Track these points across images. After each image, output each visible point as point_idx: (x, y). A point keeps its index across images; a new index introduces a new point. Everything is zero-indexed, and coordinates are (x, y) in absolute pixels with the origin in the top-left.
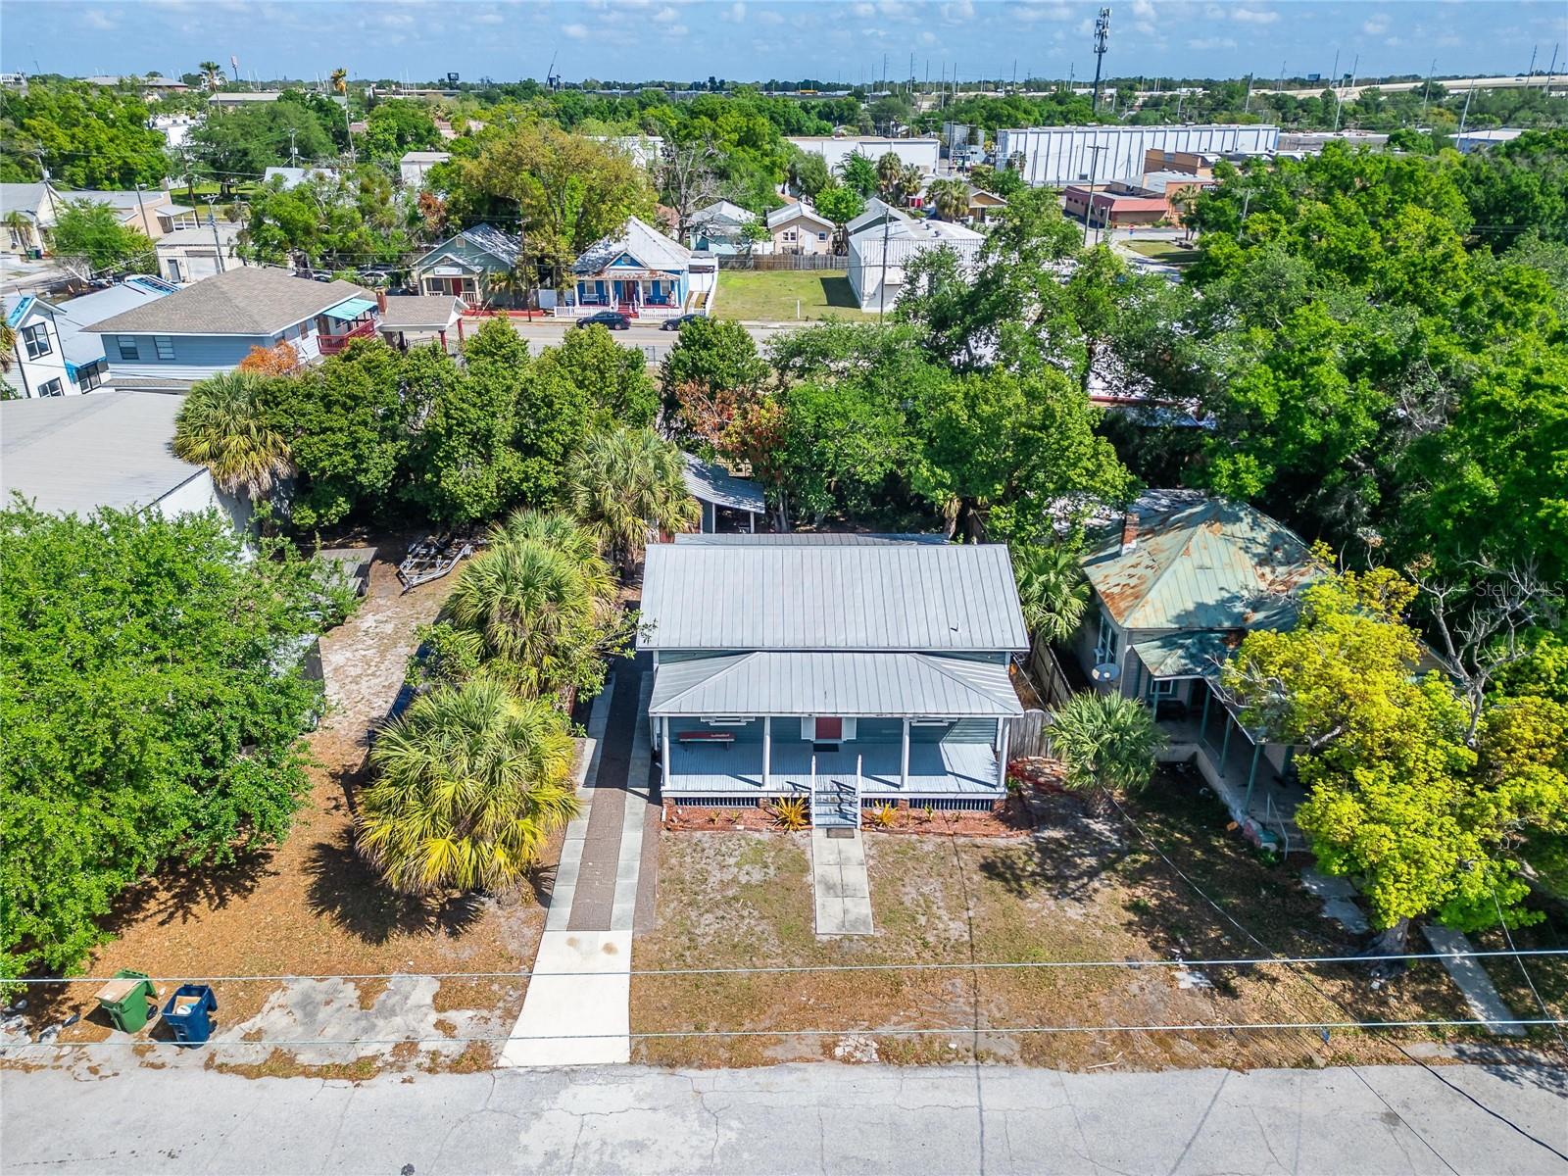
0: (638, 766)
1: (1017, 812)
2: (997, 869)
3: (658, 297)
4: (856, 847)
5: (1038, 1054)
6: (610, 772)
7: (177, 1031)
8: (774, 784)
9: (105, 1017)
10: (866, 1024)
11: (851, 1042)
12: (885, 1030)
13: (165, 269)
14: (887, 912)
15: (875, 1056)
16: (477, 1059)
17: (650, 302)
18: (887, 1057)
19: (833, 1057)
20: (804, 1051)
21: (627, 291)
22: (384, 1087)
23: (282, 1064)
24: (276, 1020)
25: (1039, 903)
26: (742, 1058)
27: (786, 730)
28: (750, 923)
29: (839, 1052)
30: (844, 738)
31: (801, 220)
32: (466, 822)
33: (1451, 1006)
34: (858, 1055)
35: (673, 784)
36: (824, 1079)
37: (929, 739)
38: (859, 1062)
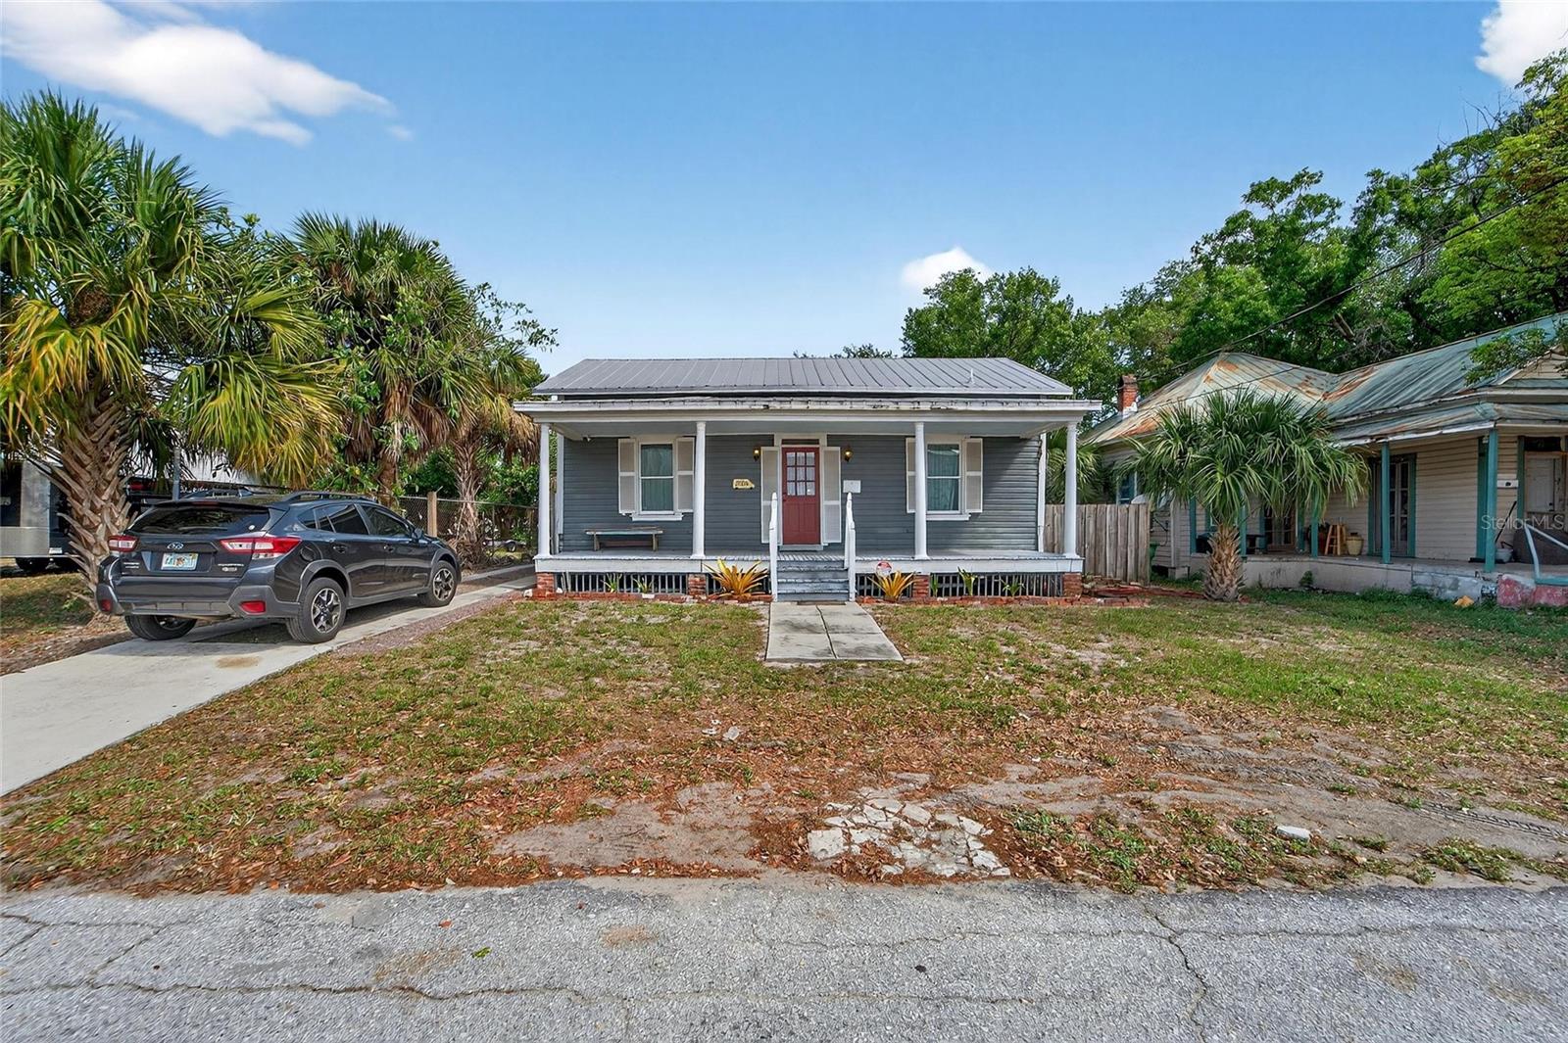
4: (849, 609)
10: (924, 778)
11: (872, 815)
12: (996, 792)
15: (986, 859)
18: (1043, 862)
19: (799, 861)
20: (678, 843)
29: (825, 843)
30: (825, 541)
34: (912, 854)
38: (920, 878)
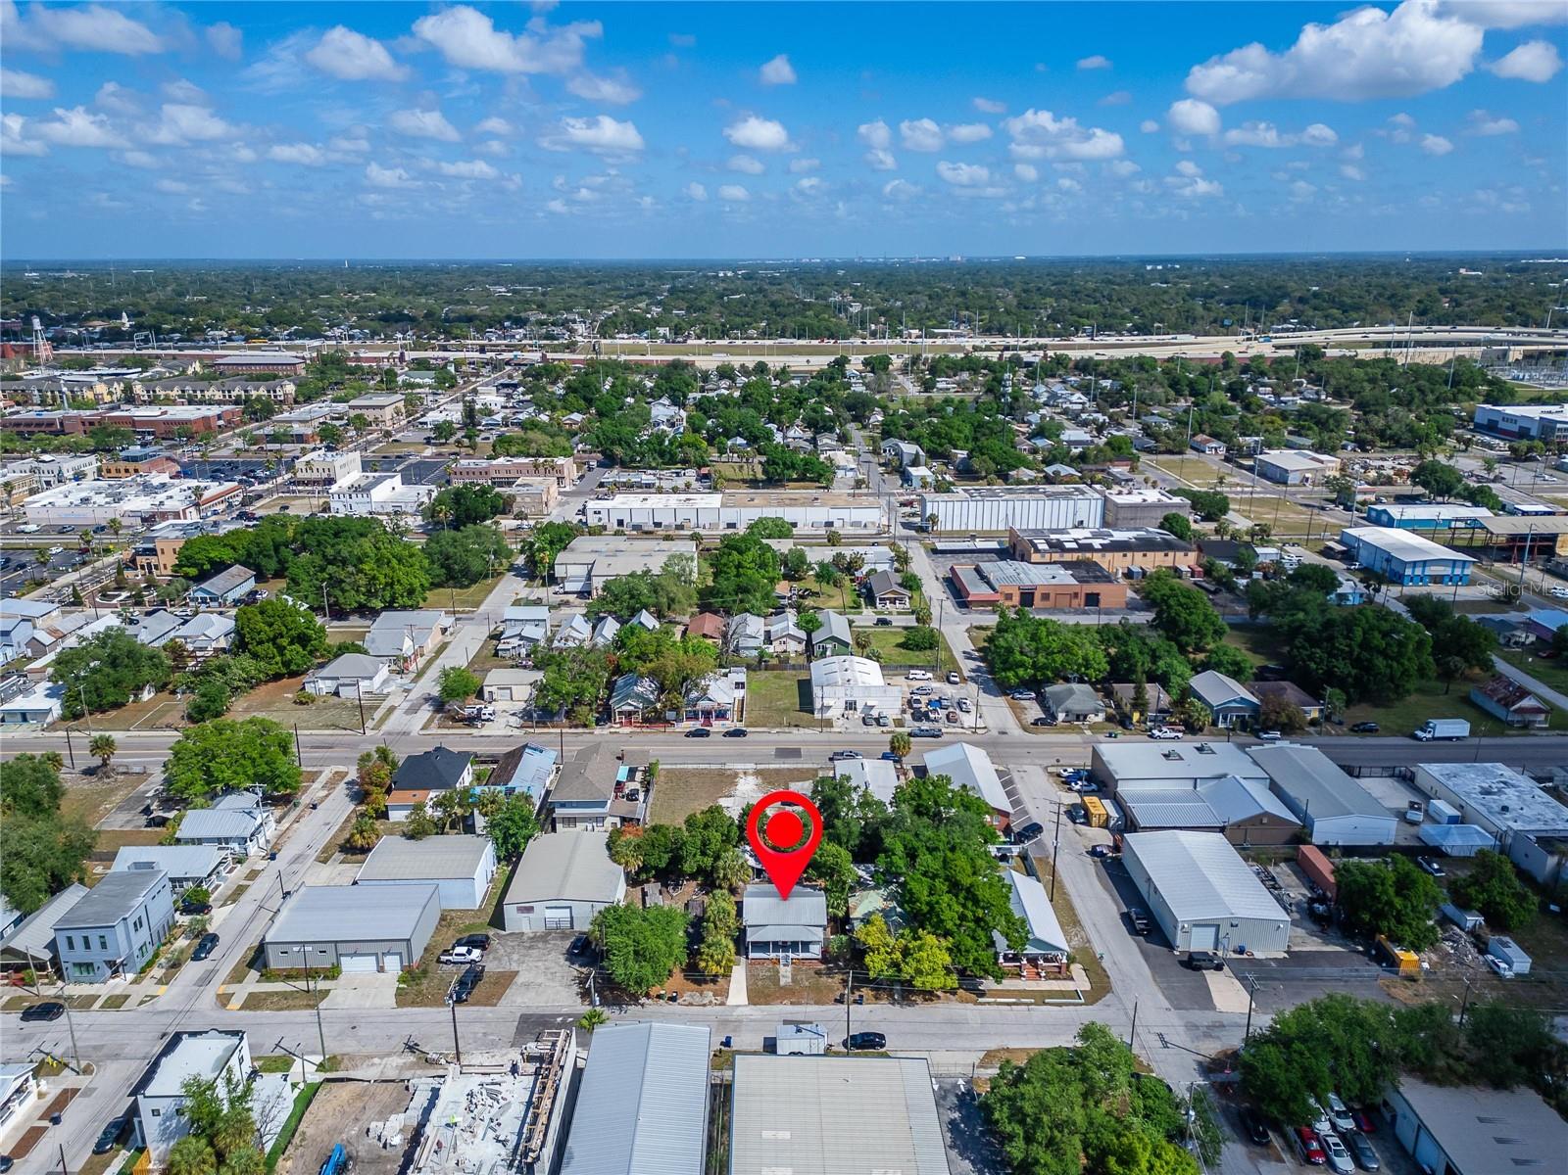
0: (742, 950)
1: (824, 960)
2: (818, 973)
3: (721, 715)
4: (789, 969)
5: (817, 1003)
6: (738, 953)
7: (673, 999)
8: (773, 955)
9: (659, 997)
10: (788, 998)
13: (486, 696)
14: (793, 981)
16: (723, 1004)
17: (717, 717)
21: (707, 714)
22: (709, 1008)
23: (691, 1004)
24: (687, 997)
25: (824, 979)
26: (767, 1003)
27: (775, 944)
28: (768, 982)
30: (788, 945)
31: (790, 636)
32: (718, 963)
33: (892, 996)
35: (751, 955)
36: (781, 1007)
37: (806, 945)
